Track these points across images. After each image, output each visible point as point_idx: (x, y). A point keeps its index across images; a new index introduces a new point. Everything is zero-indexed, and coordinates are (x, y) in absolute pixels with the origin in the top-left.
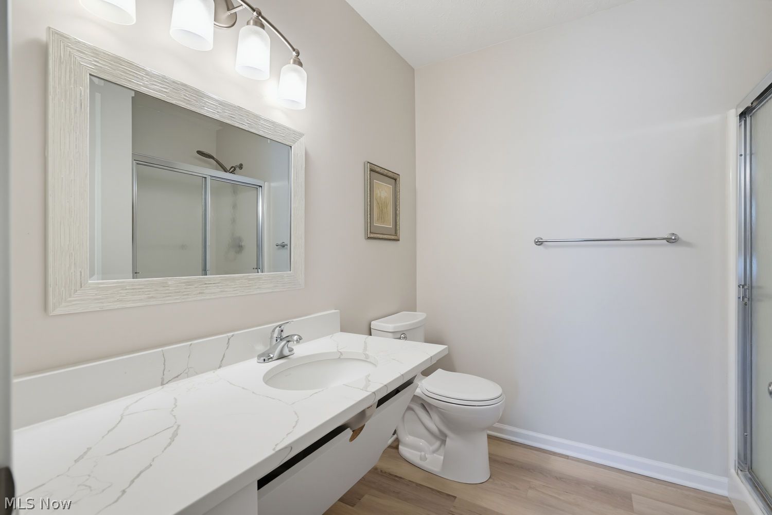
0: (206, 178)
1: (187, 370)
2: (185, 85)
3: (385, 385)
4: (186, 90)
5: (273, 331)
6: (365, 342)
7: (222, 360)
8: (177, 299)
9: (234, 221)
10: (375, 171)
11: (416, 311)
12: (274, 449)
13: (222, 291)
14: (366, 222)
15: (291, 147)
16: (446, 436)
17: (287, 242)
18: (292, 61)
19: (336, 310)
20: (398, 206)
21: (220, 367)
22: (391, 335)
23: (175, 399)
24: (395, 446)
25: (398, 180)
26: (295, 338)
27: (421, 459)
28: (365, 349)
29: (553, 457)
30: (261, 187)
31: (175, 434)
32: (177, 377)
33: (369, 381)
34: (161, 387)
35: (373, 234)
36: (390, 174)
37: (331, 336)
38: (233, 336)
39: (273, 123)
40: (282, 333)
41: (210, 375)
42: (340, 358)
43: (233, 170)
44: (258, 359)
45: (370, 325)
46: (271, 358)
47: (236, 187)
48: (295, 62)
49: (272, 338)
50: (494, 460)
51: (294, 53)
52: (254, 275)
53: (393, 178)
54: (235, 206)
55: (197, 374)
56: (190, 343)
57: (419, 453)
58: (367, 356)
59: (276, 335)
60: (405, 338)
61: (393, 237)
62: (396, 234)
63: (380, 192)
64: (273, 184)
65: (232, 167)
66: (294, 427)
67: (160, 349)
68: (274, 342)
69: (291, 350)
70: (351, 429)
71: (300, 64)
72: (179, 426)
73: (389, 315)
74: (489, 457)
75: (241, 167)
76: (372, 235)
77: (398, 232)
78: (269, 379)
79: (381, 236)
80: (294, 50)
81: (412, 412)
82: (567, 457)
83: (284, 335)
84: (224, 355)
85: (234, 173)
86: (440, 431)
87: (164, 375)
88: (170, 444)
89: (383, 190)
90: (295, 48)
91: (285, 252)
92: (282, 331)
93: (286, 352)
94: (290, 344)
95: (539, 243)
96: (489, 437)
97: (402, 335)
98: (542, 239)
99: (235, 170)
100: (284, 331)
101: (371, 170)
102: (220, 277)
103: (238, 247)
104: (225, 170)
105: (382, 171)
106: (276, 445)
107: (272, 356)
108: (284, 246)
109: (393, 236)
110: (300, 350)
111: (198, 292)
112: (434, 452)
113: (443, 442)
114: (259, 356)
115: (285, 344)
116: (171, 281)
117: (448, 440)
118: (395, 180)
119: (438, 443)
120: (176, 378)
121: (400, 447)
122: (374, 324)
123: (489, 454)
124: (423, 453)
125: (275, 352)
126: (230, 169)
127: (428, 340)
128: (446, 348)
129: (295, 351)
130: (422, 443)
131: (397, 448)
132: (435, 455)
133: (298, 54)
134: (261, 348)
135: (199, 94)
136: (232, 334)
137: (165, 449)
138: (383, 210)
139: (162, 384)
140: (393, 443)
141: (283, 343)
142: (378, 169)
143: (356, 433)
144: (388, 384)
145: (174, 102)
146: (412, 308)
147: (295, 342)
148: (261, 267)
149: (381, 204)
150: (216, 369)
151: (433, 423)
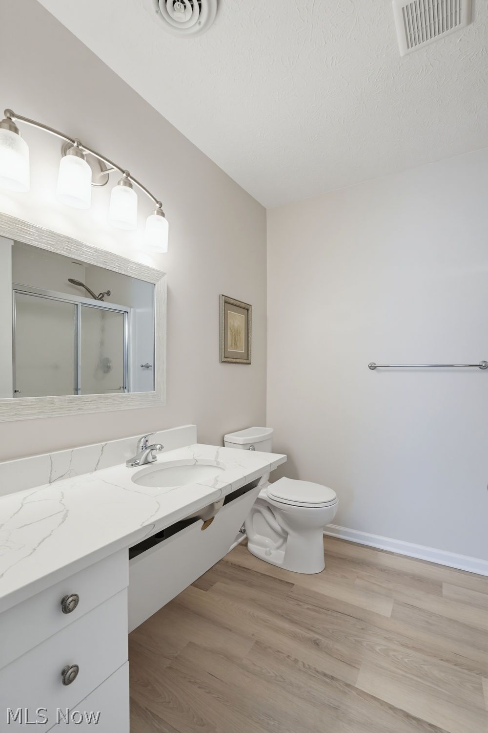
0: (77, 305)
1: (69, 472)
2: (68, 238)
3: (230, 484)
4: (68, 242)
5: (140, 441)
6: (217, 452)
7: (98, 464)
8: (61, 414)
9: (102, 343)
10: (229, 304)
11: (266, 427)
12: (141, 525)
13: (97, 408)
14: (220, 349)
15: (155, 285)
16: (287, 533)
17: (151, 364)
18: (156, 212)
19: (193, 424)
20: (250, 333)
21: (96, 470)
22: (240, 446)
23: (62, 493)
24: (245, 544)
25: (250, 310)
26: (158, 446)
27: (266, 554)
28: (217, 457)
29: (380, 553)
30: (128, 312)
31: (66, 516)
32: (62, 476)
33: (217, 481)
34: (49, 484)
35: (228, 359)
36: (243, 305)
37: (188, 447)
38: (106, 444)
39: (140, 265)
40: (147, 443)
41: (88, 476)
42: (195, 465)
43: (101, 298)
44: (127, 464)
45: (223, 438)
46: (138, 464)
47: (104, 313)
48: (158, 214)
49: (138, 447)
50: (328, 555)
51: (158, 205)
52: (121, 394)
53: (246, 309)
54: (103, 330)
55: (77, 474)
56: (71, 450)
57: (264, 549)
58: (218, 463)
59: (142, 444)
60: (254, 449)
61: (245, 361)
62: (248, 358)
63: (234, 322)
64: (138, 310)
65: (101, 294)
66: (156, 512)
67: (48, 454)
68: (140, 450)
69: (154, 457)
70: (203, 520)
71: (163, 215)
72: (68, 511)
73: (240, 430)
74: (324, 553)
75: (108, 293)
76: (226, 360)
77: (250, 356)
78: (136, 479)
79: (234, 360)
80: (157, 202)
81: (259, 514)
82: (392, 553)
83: (149, 444)
84: (99, 460)
85: (102, 300)
86: (283, 530)
87: (51, 475)
88: (63, 522)
89: (237, 319)
90: (158, 200)
91: (149, 372)
92: (147, 441)
93: (150, 459)
94: (154, 451)
95: (373, 367)
96: (325, 536)
97: (251, 447)
98: (375, 364)
99: (103, 296)
100: (149, 441)
101: (226, 302)
102: (96, 396)
103: (105, 367)
104: (95, 298)
105: (235, 302)
106: (143, 523)
107: (138, 461)
108: (148, 367)
109: (245, 359)
110: (162, 457)
111: (78, 408)
112: (278, 548)
113: (285, 539)
114: (128, 462)
115: (149, 452)
116: (58, 398)
117: (289, 537)
118: (248, 310)
119: (281, 541)
120: (61, 478)
121: (249, 545)
122: (227, 438)
123: (325, 550)
124: (268, 549)
125: (141, 458)
126: (99, 296)
127: (273, 452)
128: (284, 457)
129: (157, 458)
130: (267, 541)
131: (246, 545)
132: (278, 551)
133: (161, 205)
134: (129, 456)
135: (79, 245)
136: (105, 443)
137: (60, 524)
138: (236, 337)
139: (50, 482)
140: (243, 541)
141: (148, 451)
142: (232, 301)
143: (207, 523)
144: (232, 483)
145: (58, 252)
146: (263, 424)
147: (158, 450)
148: (127, 386)
149: (235, 331)
150: (92, 471)
151: (277, 523)
